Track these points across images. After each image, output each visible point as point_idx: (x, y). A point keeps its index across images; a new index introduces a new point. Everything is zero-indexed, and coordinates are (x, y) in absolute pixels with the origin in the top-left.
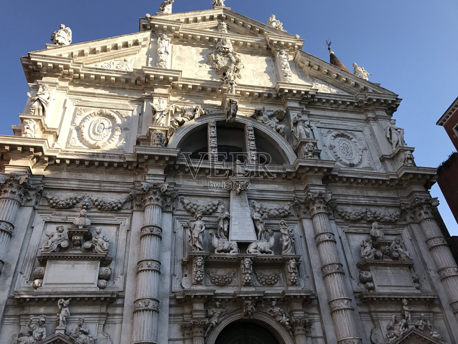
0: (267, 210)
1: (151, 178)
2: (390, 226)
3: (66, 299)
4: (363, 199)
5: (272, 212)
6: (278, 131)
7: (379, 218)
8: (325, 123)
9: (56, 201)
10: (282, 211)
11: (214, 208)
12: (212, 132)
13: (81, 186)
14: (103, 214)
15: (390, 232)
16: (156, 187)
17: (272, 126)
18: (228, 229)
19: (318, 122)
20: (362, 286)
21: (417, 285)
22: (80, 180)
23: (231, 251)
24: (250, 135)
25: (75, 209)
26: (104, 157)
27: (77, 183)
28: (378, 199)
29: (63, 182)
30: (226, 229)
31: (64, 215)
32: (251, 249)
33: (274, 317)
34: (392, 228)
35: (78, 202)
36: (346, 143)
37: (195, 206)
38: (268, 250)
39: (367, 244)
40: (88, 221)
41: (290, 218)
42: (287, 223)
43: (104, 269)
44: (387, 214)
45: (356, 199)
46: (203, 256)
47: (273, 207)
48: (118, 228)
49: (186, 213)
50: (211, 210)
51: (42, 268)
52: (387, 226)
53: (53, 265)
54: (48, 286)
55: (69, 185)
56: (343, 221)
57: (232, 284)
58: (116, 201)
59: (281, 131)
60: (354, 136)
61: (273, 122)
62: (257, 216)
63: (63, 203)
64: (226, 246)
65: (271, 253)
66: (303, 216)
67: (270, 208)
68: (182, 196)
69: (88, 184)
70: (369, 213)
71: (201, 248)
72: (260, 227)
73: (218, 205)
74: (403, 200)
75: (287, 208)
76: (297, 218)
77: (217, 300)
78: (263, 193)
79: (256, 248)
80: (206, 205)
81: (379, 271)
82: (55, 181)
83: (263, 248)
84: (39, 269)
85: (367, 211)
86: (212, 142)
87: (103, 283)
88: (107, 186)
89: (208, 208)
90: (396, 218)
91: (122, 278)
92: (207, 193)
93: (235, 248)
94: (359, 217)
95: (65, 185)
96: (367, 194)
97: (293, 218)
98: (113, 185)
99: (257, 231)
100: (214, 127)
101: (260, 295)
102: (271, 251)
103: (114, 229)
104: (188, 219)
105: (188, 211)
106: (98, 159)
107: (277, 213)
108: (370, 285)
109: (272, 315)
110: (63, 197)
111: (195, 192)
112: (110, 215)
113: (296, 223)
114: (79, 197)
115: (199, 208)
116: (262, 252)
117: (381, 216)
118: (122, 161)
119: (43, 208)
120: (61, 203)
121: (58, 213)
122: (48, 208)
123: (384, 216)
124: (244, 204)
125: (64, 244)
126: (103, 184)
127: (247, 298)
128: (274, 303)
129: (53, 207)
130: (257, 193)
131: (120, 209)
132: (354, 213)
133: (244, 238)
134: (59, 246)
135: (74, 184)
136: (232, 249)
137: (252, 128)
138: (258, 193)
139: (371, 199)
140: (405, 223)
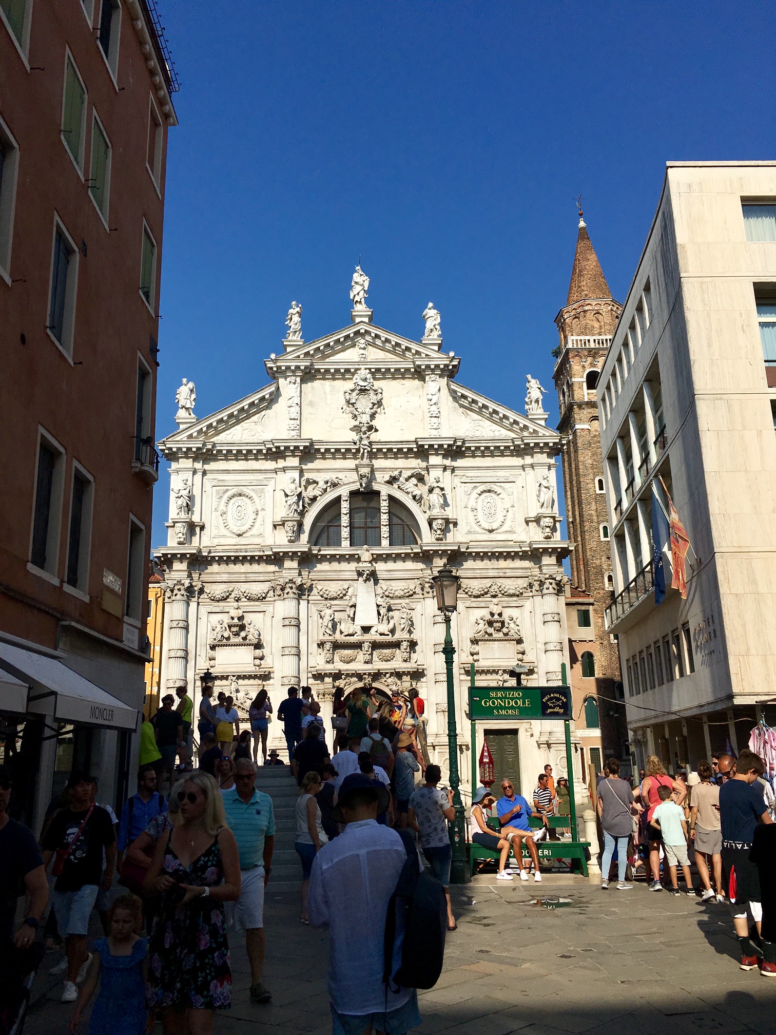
0: (393, 592)
1: (287, 572)
2: (515, 599)
3: (234, 676)
4: (491, 571)
5: (397, 594)
6: (414, 497)
7: (503, 592)
8: (471, 477)
9: (214, 595)
10: (407, 591)
11: (344, 592)
12: (345, 506)
13: (231, 579)
14: (252, 603)
15: (512, 605)
16: (291, 581)
17: (409, 490)
18: (354, 614)
19: (464, 476)
20: (471, 658)
21: (520, 656)
22: (229, 573)
23: (356, 635)
24: (384, 505)
25: (228, 600)
26: (246, 552)
27: (227, 575)
28: (507, 571)
29: (216, 576)
30: (352, 616)
31: (221, 606)
32: (373, 631)
33: (388, 686)
34: (515, 601)
35: (230, 594)
36: (492, 501)
37: (327, 592)
38: (387, 633)
39: (481, 622)
40: (239, 613)
41: (415, 596)
42: (411, 602)
43: (257, 651)
44: (512, 587)
45: (484, 571)
46: (331, 642)
47: (398, 587)
48: (265, 614)
49: (320, 598)
50: (341, 595)
51: (213, 652)
52: (511, 599)
53: (220, 651)
54: (220, 666)
55: (221, 578)
56: (467, 596)
57: (356, 660)
58: (261, 592)
59: (417, 498)
60: (504, 489)
61: (411, 485)
62: (380, 601)
63: (219, 596)
64: (351, 632)
65: (388, 635)
66: (426, 595)
67: (395, 589)
68: (316, 582)
69: (236, 576)
70: (493, 587)
71: (331, 633)
72: (383, 611)
73: (348, 589)
74: (534, 570)
75: (412, 587)
76: (422, 597)
77: (343, 674)
78: (391, 573)
79: (377, 632)
80: (336, 590)
81: (486, 646)
82: (210, 576)
83: (382, 632)
84: (211, 653)
85: (493, 584)
86: (345, 520)
87: (257, 662)
88: (252, 577)
89: (339, 593)
90: (521, 591)
91: (271, 656)
92: (338, 576)
93: (359, 631)
94: (482, 592)
95: (218, 578)
96: (498, 564)
97: (417, 596)
98: (257, 575)
99: (379, 614)
100: (347, 501)
101: (375, 671)
102: (389, 633)
103: (262, 614)
104: (321, 604)
105: (322, 596)
106: (241, 554)
107: (402, 593)
108: (475, 657)
109: (386, 684)
110: (218, 590)
111: (327, 577)
112: (257, 603)
113: (420, 602)
114: (230, 589)
115: (330, 594)
116: (381, 634)
117: (505, 590)
118: (262, 554)
119: (204, 600)
120: (217, 596)
121: (216, 604)
122: (208, 600)
123: (509, 589)
124: (370, 590)
125: (226, 635)
126: (248, 575)
127: (365, 674)
128: (388, 675)
129: (213, 600)
130: (385, 573)
131: (264, 598)
132: (477, 588)
133: (367, 624)
134: (222, 636)
135: (225, 577)
136: (356, 633)
137: (386, 498)
138: (387, 573)
139: (501, 571)
140: (531, 594)
